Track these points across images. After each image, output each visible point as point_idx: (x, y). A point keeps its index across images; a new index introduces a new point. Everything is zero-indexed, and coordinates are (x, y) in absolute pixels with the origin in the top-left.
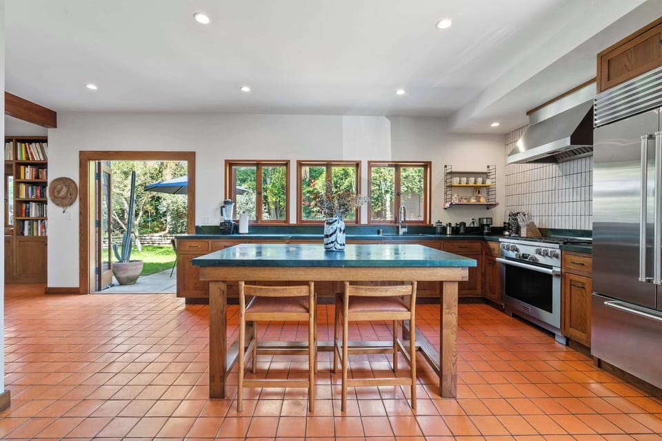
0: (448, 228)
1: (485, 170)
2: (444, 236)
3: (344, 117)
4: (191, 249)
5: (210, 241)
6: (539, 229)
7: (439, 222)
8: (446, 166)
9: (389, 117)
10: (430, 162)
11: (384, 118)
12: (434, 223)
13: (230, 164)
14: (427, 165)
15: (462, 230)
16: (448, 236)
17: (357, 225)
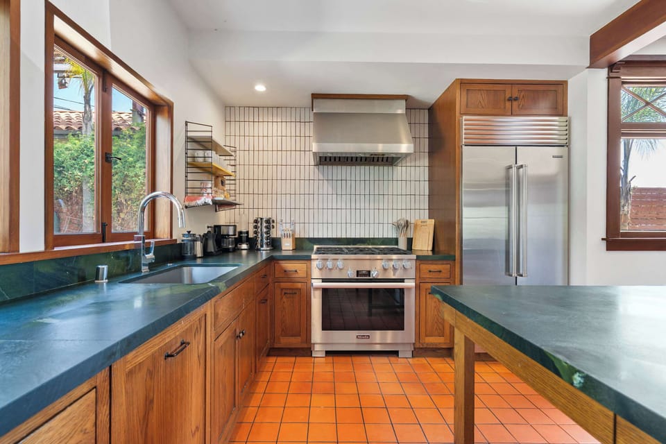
7: (186, 233)
8: (186, 122)
12: (178, 236)
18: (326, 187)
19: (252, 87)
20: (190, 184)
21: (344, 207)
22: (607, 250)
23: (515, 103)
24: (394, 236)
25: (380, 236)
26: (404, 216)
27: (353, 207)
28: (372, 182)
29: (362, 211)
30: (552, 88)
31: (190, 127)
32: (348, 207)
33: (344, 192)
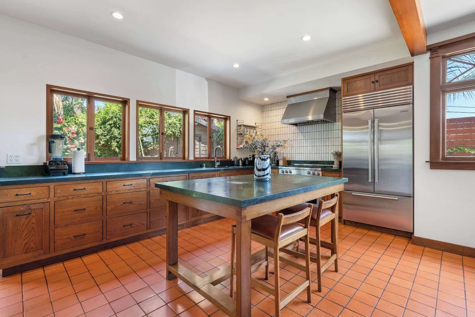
0: (240, 161)
1: (254, 125)
2: (238, 167)
3: (178, 71)
4: (18, 198)
5: (52, 185)
6: (287, 161)
7: (236, 158)
8: (237, 121)
9: (207, 79)
10: (230, 117)
11: (204, 79)
12: (232, 158)
13: (51, 90)
14: (226, 118)
15: (247, 163)
16: (240, 167)
17: (184, 161)
18: (301, 136)
19: (263, 100)
20: (239, 141)
21: (309, 145)
22: (431, 168)
23: (377, 84)
24: (332, 160)
25: (327, 160)
26: (334, 150)
27: (313, 145)
28: (322, 132)
29: (318, 147)
30: (404, 68)
31: (239, 122)
32: (311, 145)
33: (309, 138)
